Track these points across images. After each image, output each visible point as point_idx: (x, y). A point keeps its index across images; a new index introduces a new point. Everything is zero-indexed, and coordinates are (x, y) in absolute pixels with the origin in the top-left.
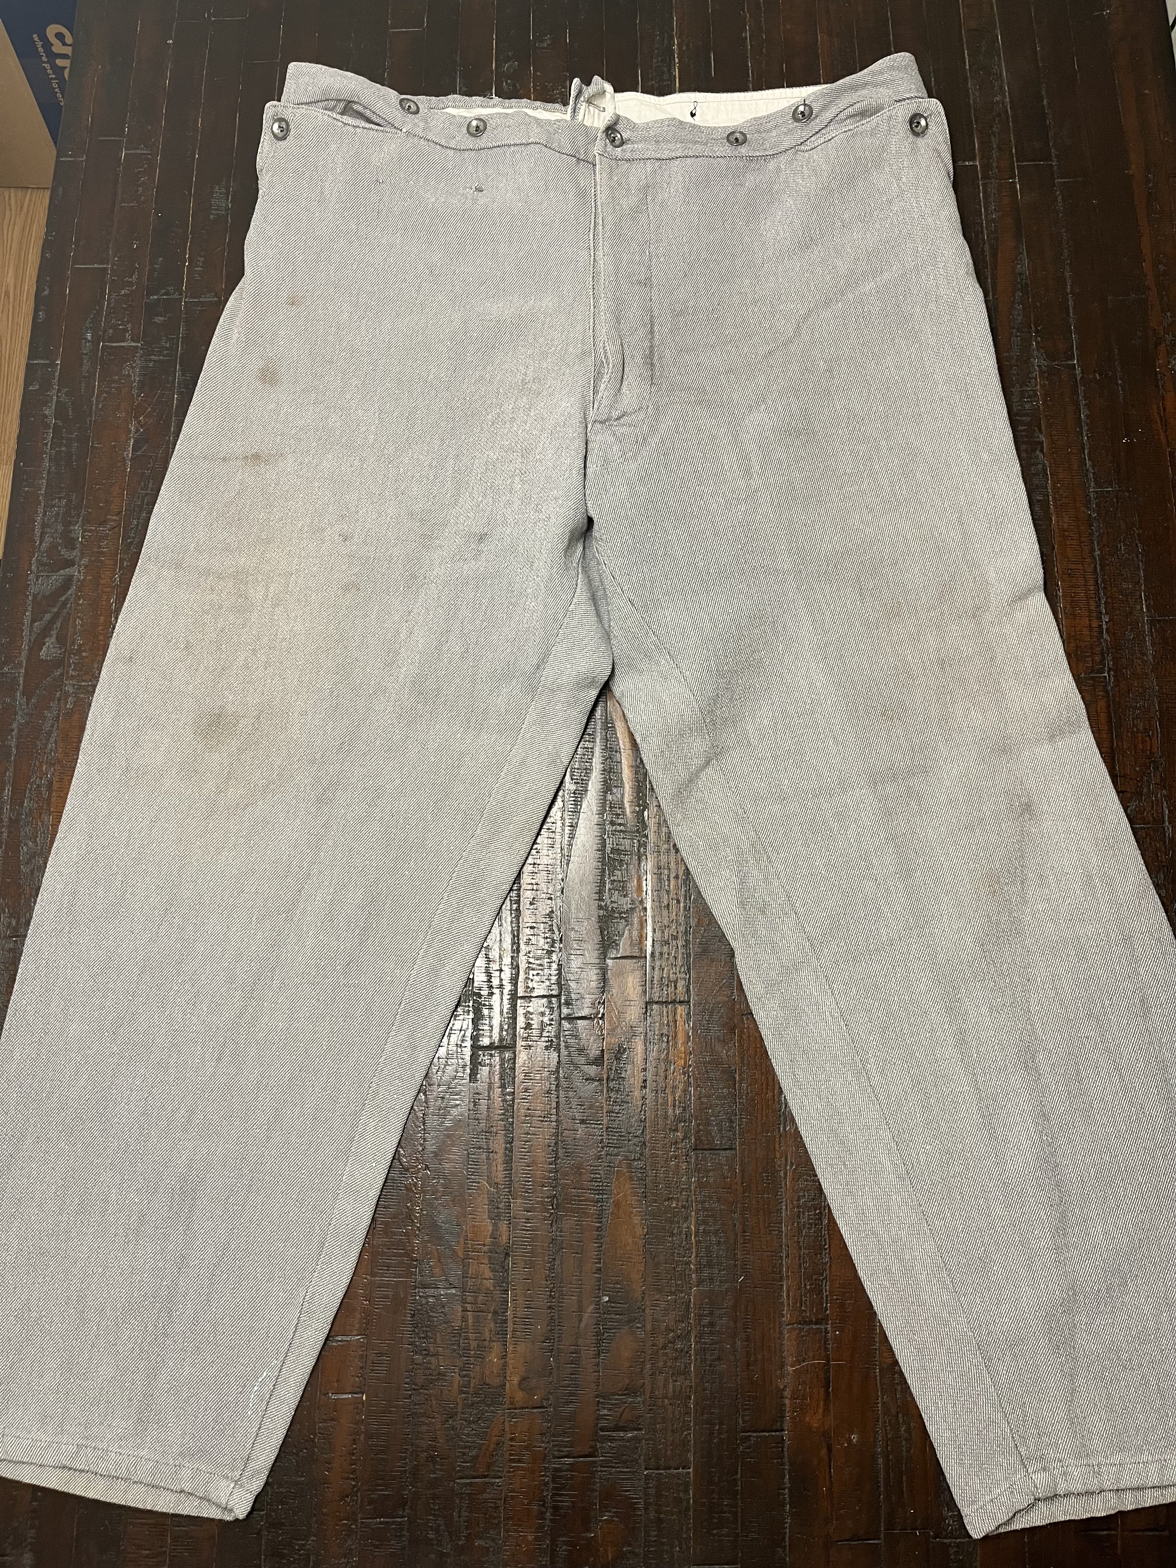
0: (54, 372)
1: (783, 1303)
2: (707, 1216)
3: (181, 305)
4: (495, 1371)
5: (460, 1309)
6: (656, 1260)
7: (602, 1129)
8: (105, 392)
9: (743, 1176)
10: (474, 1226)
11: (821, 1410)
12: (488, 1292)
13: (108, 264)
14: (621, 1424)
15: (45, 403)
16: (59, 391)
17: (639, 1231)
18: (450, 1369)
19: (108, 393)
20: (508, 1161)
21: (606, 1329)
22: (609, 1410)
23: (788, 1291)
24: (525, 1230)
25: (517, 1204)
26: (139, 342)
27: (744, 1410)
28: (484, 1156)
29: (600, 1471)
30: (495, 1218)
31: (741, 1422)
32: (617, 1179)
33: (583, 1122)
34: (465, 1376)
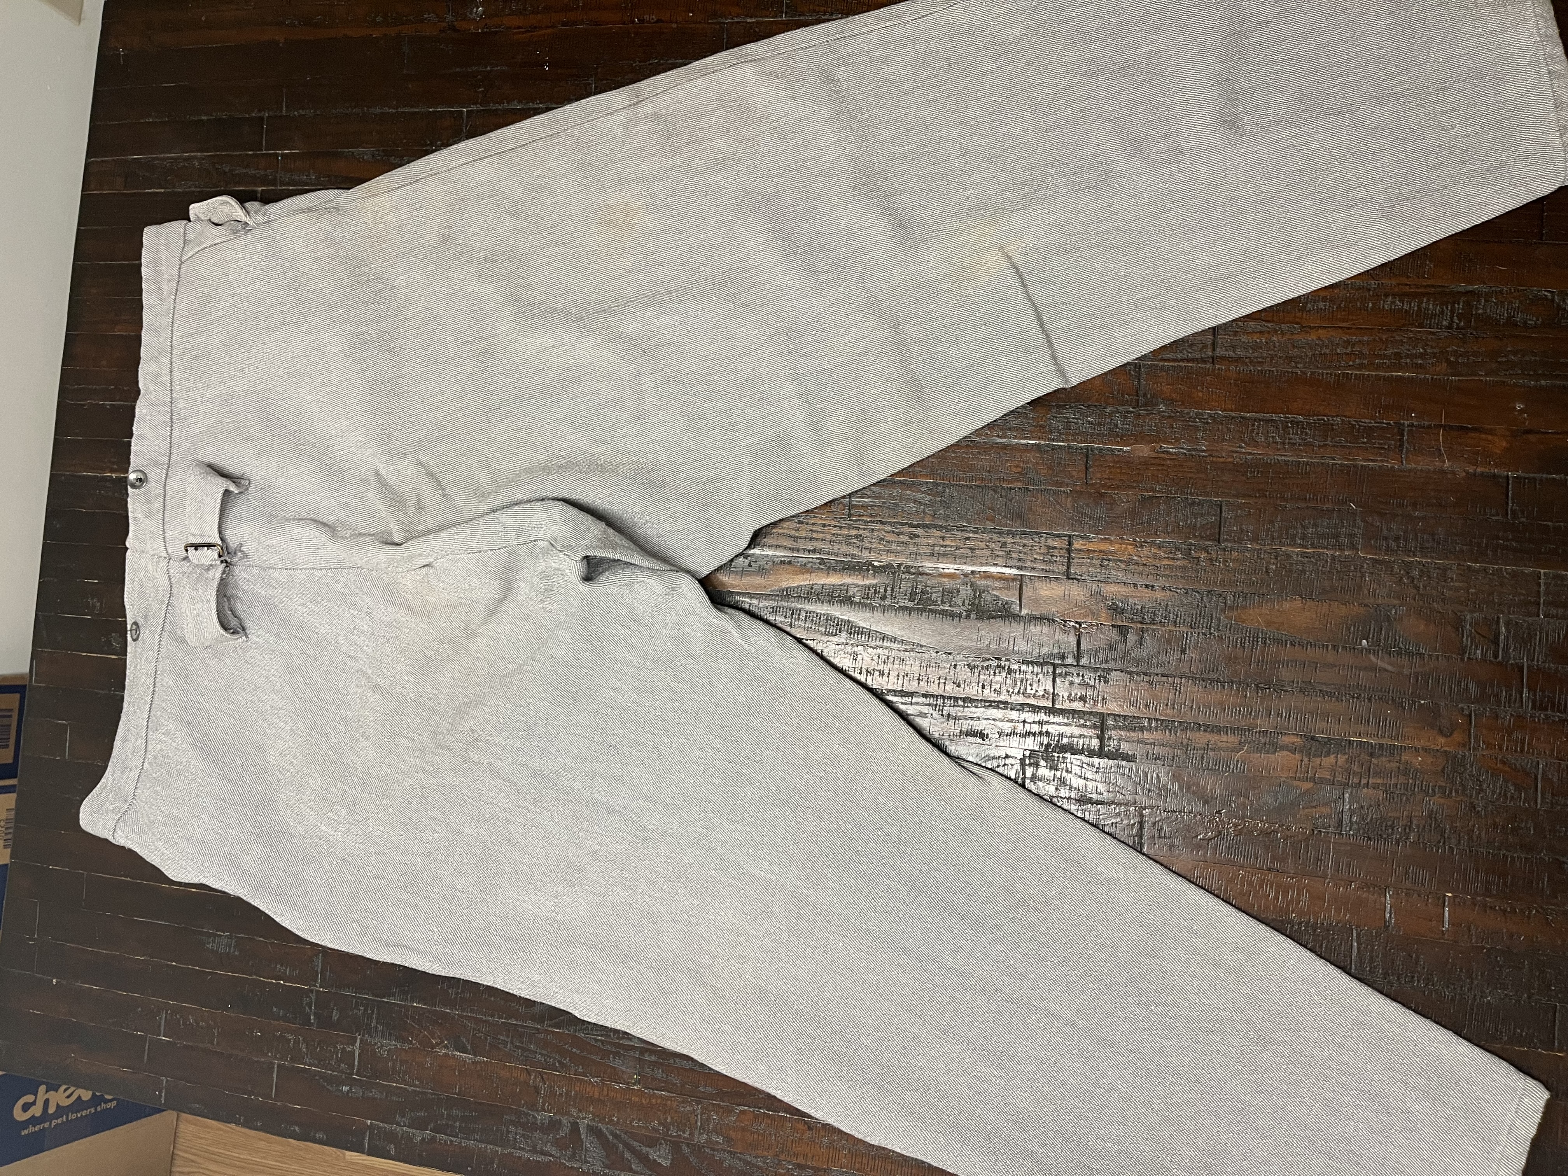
0: (379, 1128)
1: (1380, 467)
2: (1287, 534)
4: (1432, 760)
5: (1365, 790)
6: (1328, 589)
7: (1192, 633)
9: (1250, 496)
10: (1282, 769)
11: (1490, 437)
12: (1351, 761)
13: (274, 1064)
14: (1492, 638)
15: (410, 1139)
16: (398, 1124)
17: (1298, 604)
18: (1426, 806)
19: (405, 1073)
20: (1217, 729)
21: (1395, 645)
22: (1476, 647)
23: (1369, 460)
24: (1289, 718)
25: (1263, 723)
27: (1486, 514)
28: (1211, 754)
29: (1538, 661)
30: (1275, 748)
31: (1496, 518)
32: (1243, 622)
33: (1183, 652)
34: (1434, 791)
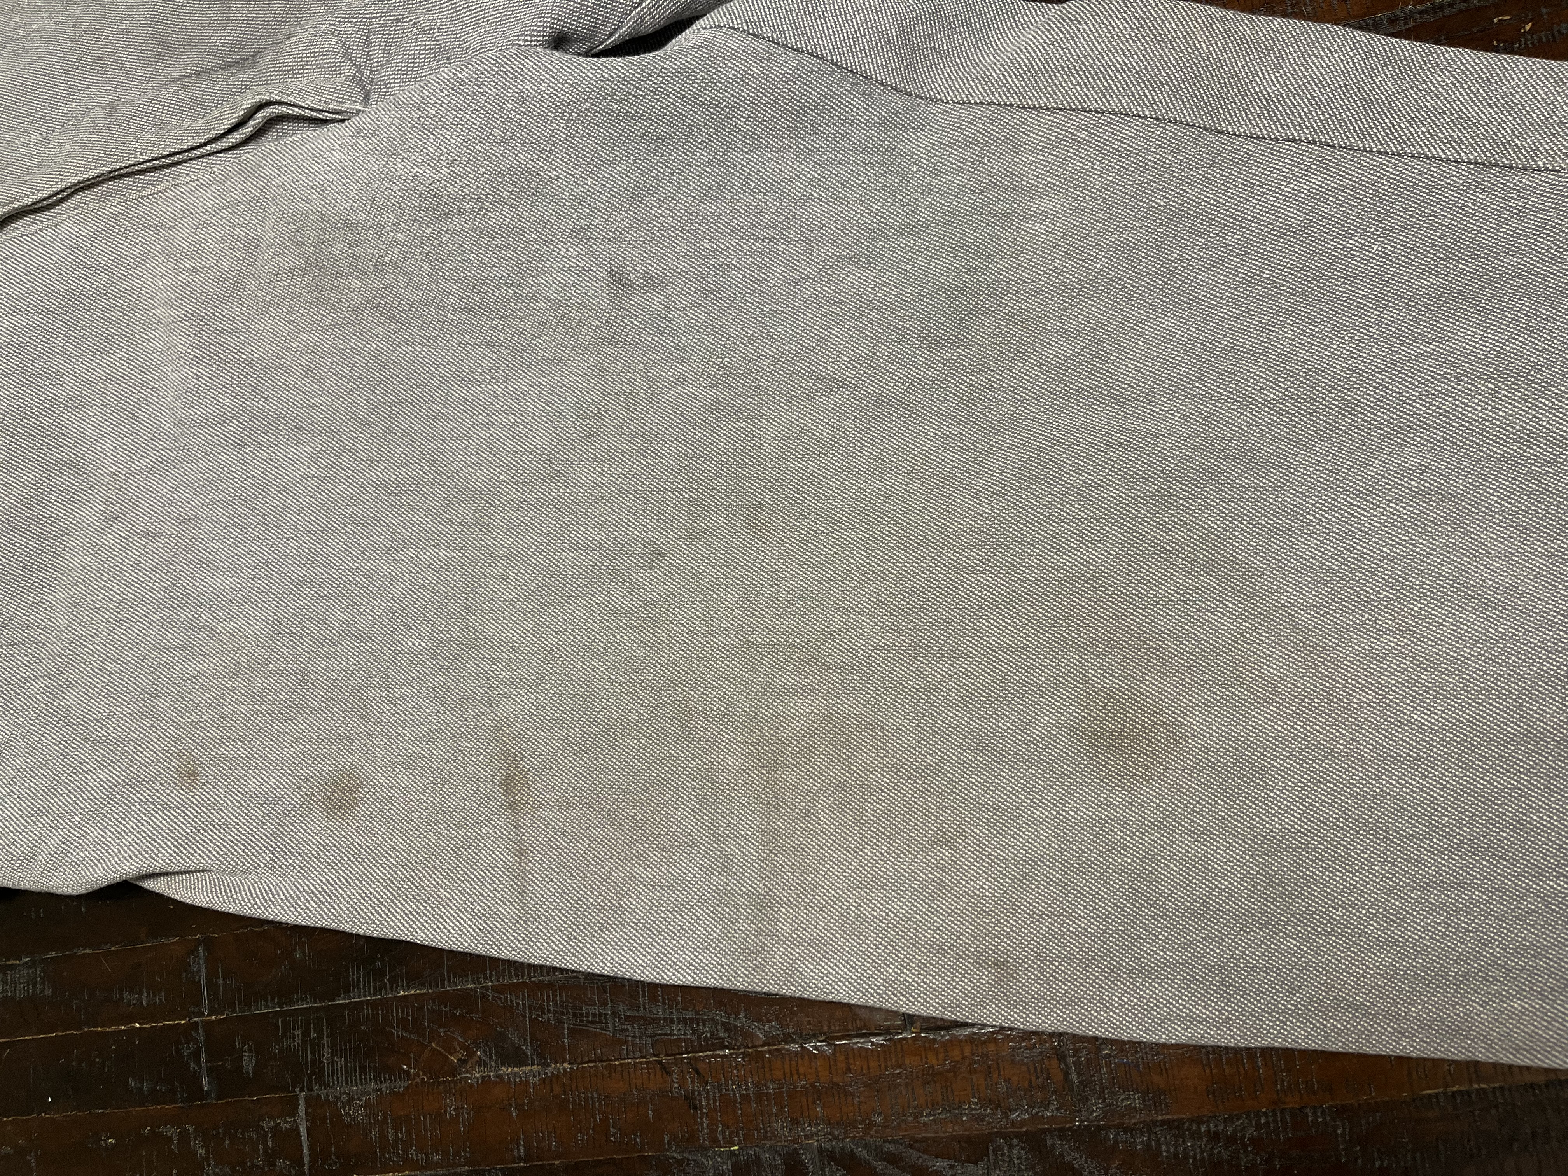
3: (217, 1020)
8: (406, 1151)
26: (296, 1098)
